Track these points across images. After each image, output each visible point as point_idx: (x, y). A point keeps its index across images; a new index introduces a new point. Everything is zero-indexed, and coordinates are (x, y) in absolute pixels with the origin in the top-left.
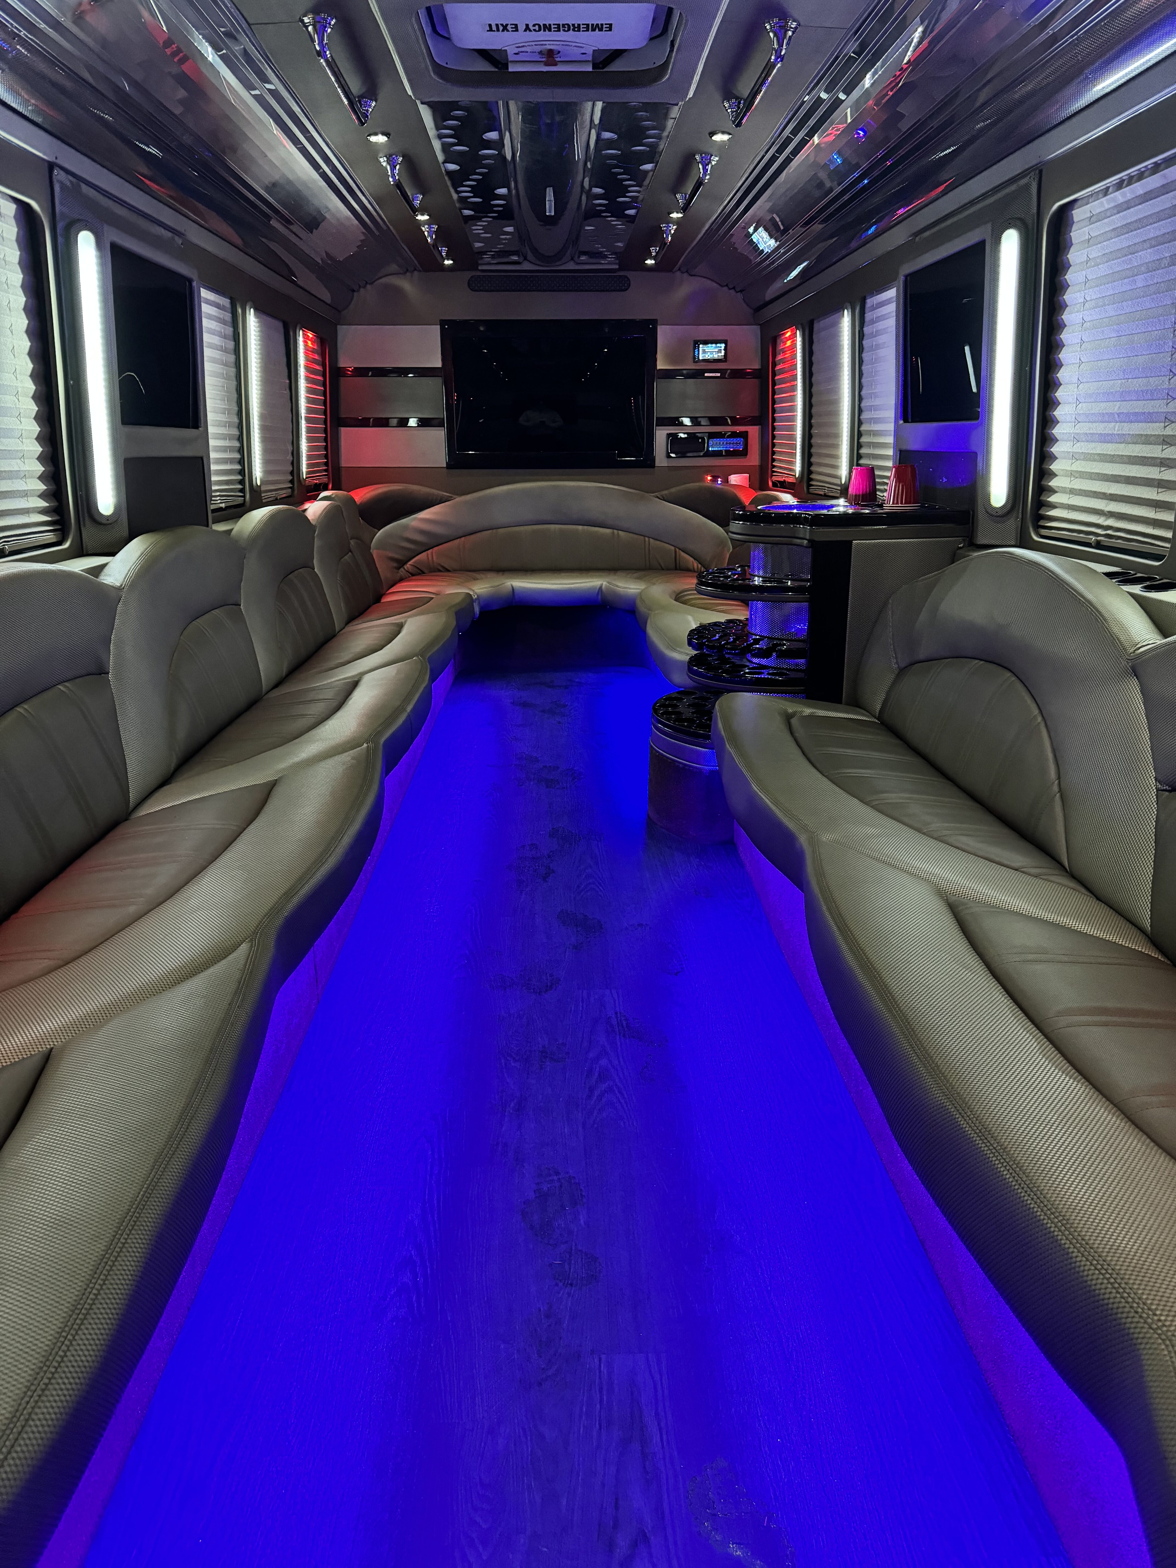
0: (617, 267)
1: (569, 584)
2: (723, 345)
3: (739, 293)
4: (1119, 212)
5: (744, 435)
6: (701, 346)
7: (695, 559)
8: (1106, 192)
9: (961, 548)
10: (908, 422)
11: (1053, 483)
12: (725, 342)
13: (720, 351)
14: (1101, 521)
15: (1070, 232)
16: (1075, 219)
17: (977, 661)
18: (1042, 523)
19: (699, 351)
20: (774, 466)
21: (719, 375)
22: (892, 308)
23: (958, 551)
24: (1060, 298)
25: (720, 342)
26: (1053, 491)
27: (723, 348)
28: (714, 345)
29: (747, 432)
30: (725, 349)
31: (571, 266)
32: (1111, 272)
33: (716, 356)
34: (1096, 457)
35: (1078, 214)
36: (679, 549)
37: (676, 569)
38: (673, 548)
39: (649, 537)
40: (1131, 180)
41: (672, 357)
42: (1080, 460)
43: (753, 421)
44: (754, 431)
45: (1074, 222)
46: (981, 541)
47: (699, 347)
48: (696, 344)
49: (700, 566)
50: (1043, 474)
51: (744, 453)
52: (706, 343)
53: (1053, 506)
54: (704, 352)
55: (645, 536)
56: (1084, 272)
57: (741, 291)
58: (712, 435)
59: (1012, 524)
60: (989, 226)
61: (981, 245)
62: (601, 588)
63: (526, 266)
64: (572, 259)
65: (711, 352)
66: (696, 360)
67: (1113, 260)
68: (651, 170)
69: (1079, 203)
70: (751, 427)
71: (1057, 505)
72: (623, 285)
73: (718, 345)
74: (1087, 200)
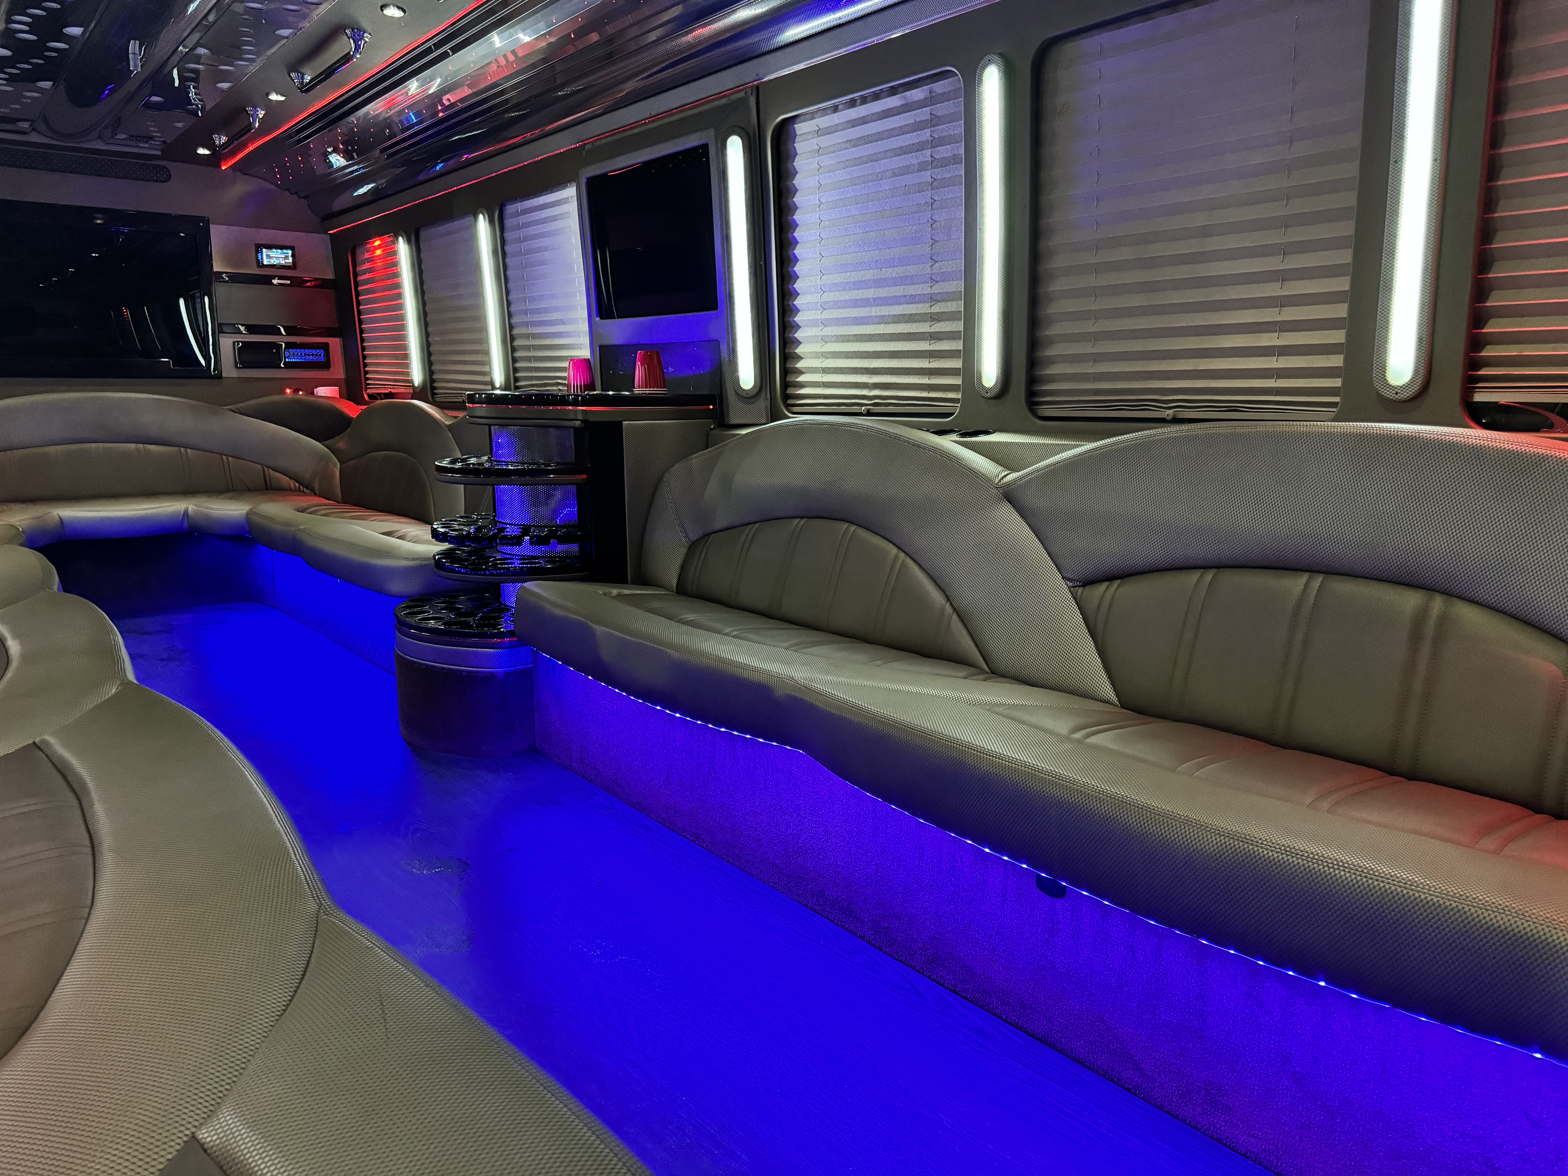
0: (160, 153)
1: (145, 509)
2: (290, 252)
3: (303, 200)
4: (853, 127)
5: (325, 347)
6: (264, 250)
7: (290, 478)
8: (835, 109)
9: (712, 429)
10: (611, 317)
11: (800, 365)
12: (292, 248)
13: (286, 257)
14: (865, 392)
15: (794, 143)
16: (798, 133)
17: (797, 521)
18: (790, 402)
19: (262, 255)
20: (367, 379)
21: (289, 282)
22: (572, 208)
23: (711, 432)
24: (790, 200)
25: (286, 248)
26: (800, 372)
27: (290, 254)
28: (279, 251)
29: (327, 344)
30: (293, 256)
31: (100, 145)
32: (849, 177)
33: (283, 262)
34: (851, 338)
35: (800, 128)
36: (268, 467)
37: (267, 489)
38: (260, 466)
39: (227, 456)
40: (864, 100)
41: (230, 259)
42: (830, 342)
43: (331, 333)
44: (335, 344)
45: (796, 135)
46: (734, 420)
47: (262, 252)
48: (259, 248)
49: (297, 485)
50: (788, 357)
51: (326, 365)
52: (270, 247)
53: (802, 385)
54: (268, 257)
55: (222, 454)
56: (817, 178)
57: (305, 197)
58: (289, 345)
59: (763, 404)
60: (712, 132)
61: (705, 147)
62: (186, 512)
63: (34, 138)
64: (100, 137)
65: (275, 257)
66: (260, 265)
67: (851, 166)
68: (287, 38)
69: (802, 118)
70: (330, 339)
71: (805, 384)
72: (163, 176)
73: (285, 251)
74: (812, 116)
